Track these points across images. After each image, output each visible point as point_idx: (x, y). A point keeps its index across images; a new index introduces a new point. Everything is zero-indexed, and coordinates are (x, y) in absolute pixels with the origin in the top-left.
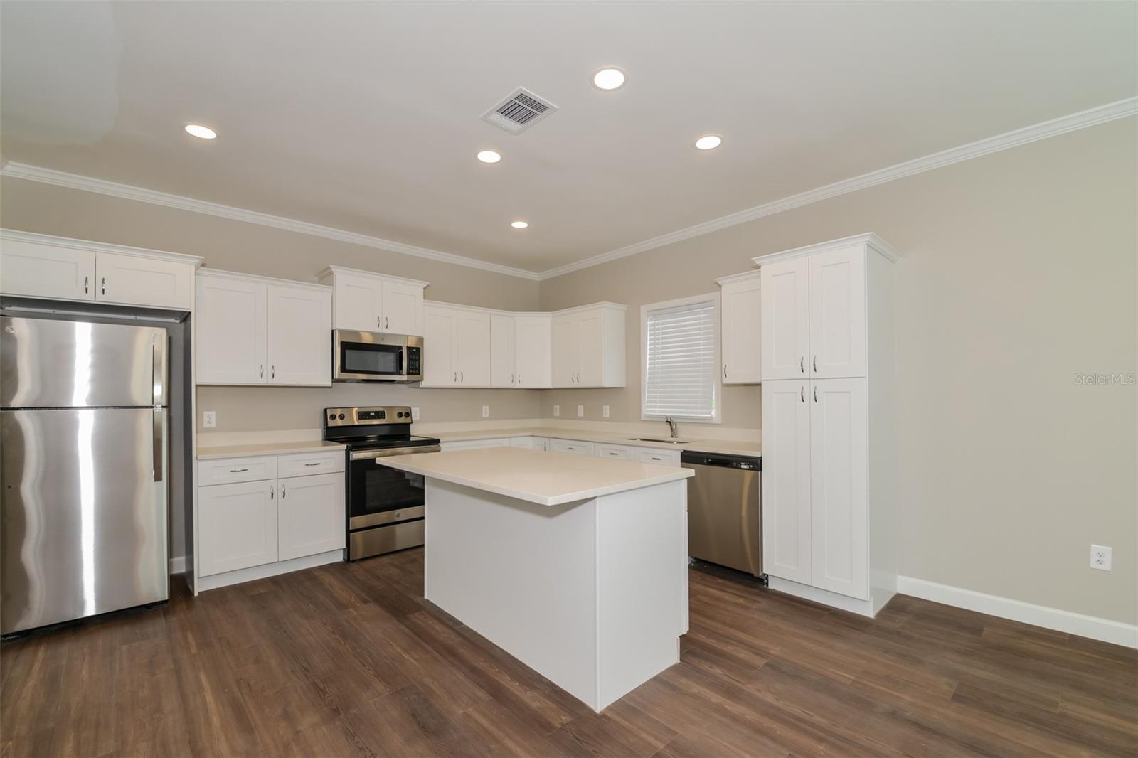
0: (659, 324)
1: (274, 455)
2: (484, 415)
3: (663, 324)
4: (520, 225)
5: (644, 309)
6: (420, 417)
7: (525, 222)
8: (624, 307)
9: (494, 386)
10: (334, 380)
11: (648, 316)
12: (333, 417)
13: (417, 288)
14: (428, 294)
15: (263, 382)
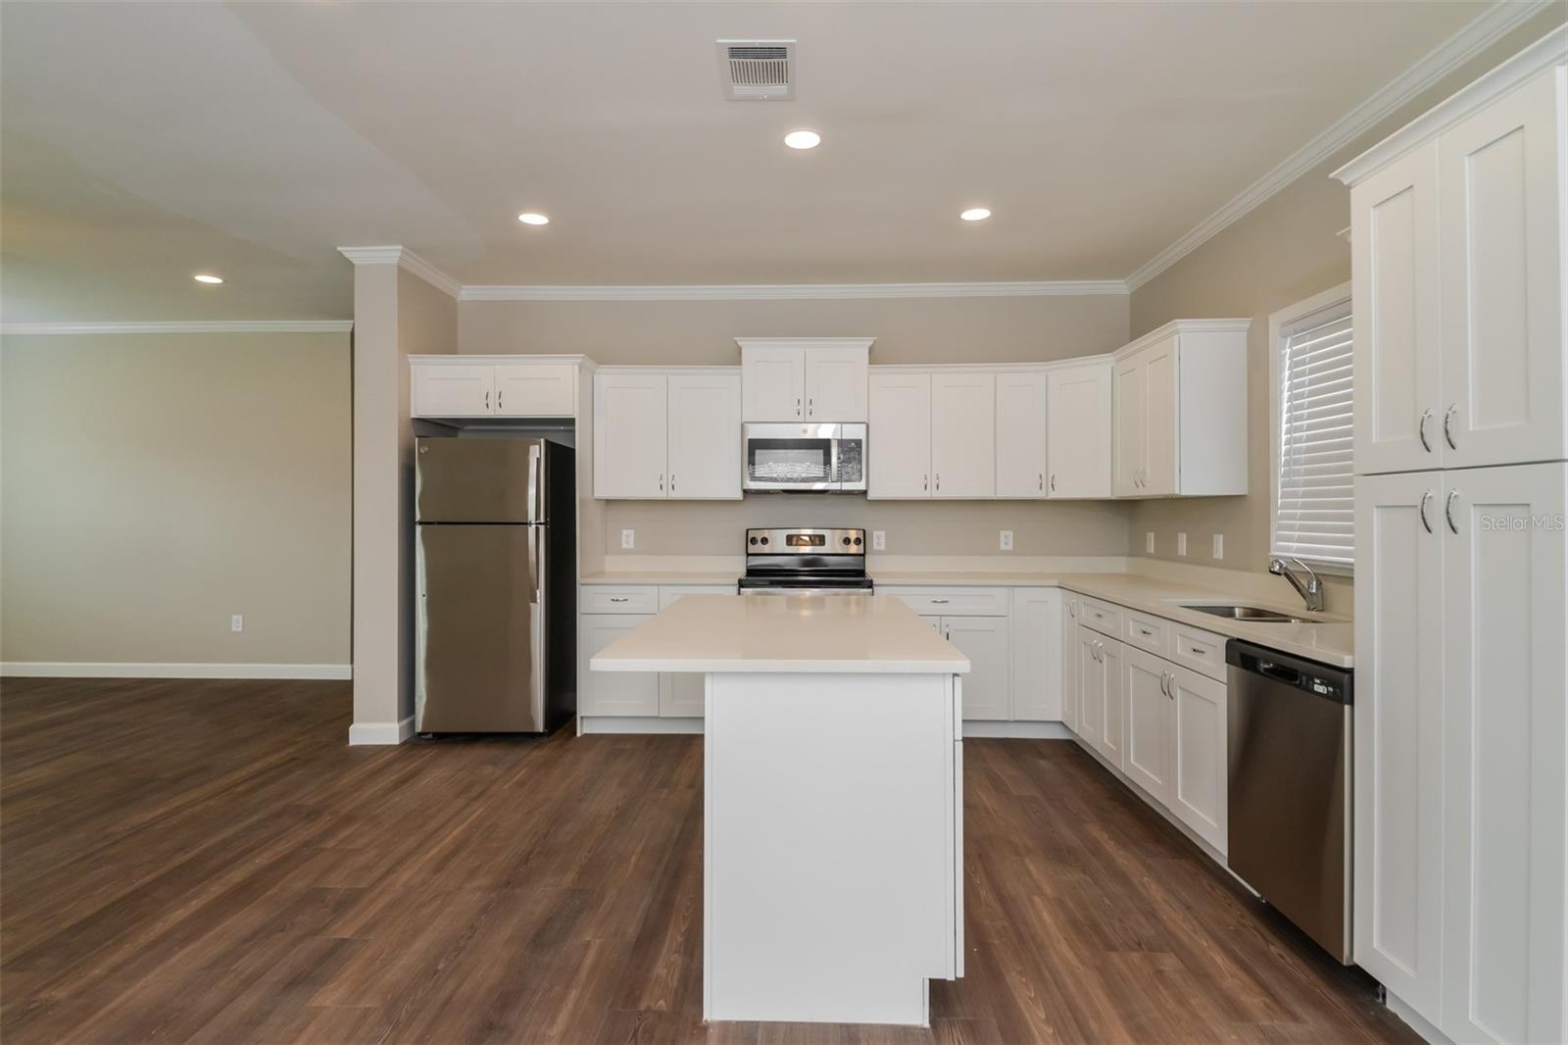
0: (1303, 351)
1: (653, 585)
2: (1003, 547)
3: (1314, 348)
4: (975, 214)
5: (1275, 321)
6: (886, 546)
7: (981, 207)
8: (1245, 324)
9: (1002, 494)
10: (745, 492)
11: (1285, 337)
12: (754, 541)
13: (857, 350)
14: (875, 357)
15: (662, 495)
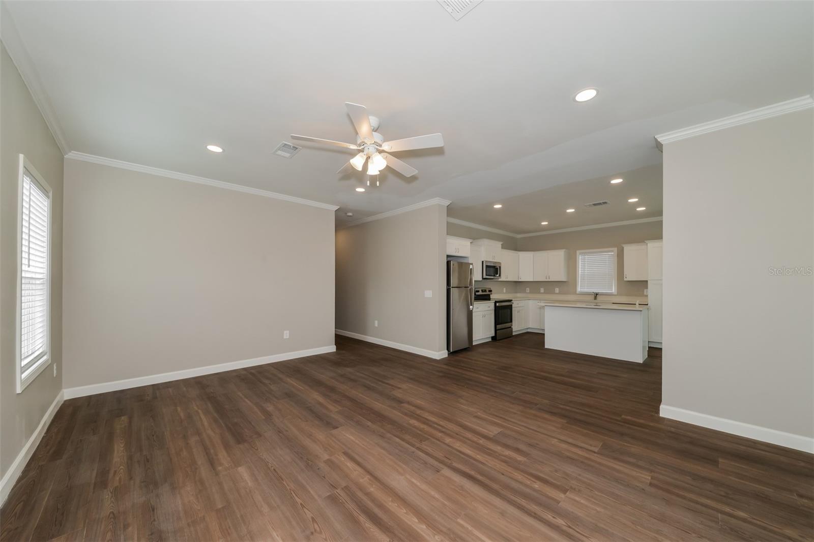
0: (586, 258)
3: (591, 258)
5: (578, 252)
8: (564, 251)
10: (483, 279)
11: (580, 255)
